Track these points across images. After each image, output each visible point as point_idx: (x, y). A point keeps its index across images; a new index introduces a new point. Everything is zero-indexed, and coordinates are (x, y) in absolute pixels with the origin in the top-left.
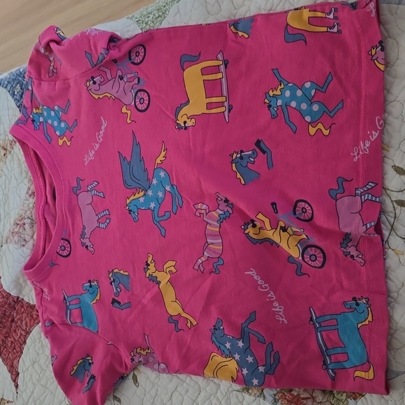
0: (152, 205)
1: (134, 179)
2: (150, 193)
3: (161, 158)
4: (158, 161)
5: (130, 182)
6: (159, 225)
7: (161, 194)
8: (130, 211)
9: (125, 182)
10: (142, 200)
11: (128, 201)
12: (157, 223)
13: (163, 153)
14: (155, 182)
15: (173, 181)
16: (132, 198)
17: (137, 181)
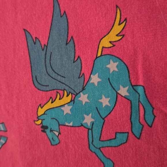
0: (88, 120)
1: (54, 75)
2: (83, 98)
3: (113, 36)
4: (105, 43)
5: (44, 79)
6: (100, 154)
7: (105, 102)
8: (44, 128)
9: (34, 80)
10: (67, 109)
11: (41, 111)
12: (98, 151)
13: (117, 28)
14: (95, 79)
15: (137, 79)
16: (49, 105)
17: (59, 78)
